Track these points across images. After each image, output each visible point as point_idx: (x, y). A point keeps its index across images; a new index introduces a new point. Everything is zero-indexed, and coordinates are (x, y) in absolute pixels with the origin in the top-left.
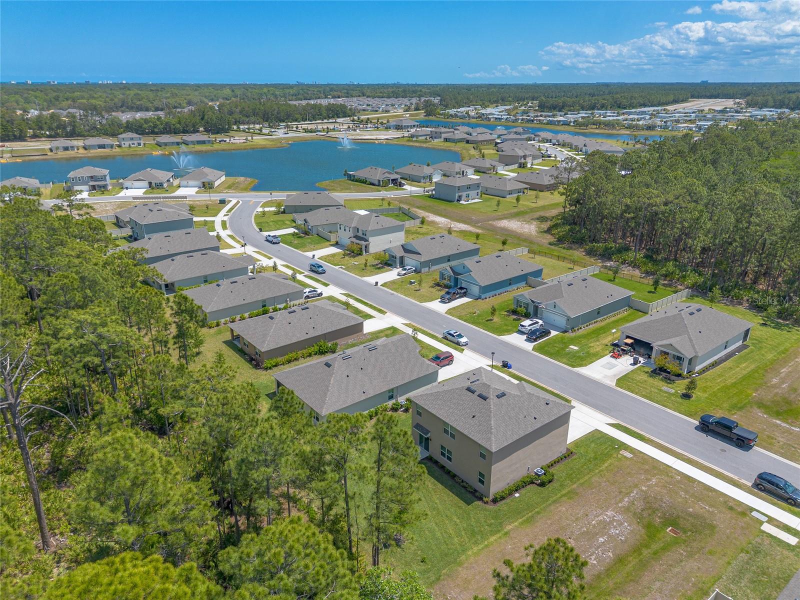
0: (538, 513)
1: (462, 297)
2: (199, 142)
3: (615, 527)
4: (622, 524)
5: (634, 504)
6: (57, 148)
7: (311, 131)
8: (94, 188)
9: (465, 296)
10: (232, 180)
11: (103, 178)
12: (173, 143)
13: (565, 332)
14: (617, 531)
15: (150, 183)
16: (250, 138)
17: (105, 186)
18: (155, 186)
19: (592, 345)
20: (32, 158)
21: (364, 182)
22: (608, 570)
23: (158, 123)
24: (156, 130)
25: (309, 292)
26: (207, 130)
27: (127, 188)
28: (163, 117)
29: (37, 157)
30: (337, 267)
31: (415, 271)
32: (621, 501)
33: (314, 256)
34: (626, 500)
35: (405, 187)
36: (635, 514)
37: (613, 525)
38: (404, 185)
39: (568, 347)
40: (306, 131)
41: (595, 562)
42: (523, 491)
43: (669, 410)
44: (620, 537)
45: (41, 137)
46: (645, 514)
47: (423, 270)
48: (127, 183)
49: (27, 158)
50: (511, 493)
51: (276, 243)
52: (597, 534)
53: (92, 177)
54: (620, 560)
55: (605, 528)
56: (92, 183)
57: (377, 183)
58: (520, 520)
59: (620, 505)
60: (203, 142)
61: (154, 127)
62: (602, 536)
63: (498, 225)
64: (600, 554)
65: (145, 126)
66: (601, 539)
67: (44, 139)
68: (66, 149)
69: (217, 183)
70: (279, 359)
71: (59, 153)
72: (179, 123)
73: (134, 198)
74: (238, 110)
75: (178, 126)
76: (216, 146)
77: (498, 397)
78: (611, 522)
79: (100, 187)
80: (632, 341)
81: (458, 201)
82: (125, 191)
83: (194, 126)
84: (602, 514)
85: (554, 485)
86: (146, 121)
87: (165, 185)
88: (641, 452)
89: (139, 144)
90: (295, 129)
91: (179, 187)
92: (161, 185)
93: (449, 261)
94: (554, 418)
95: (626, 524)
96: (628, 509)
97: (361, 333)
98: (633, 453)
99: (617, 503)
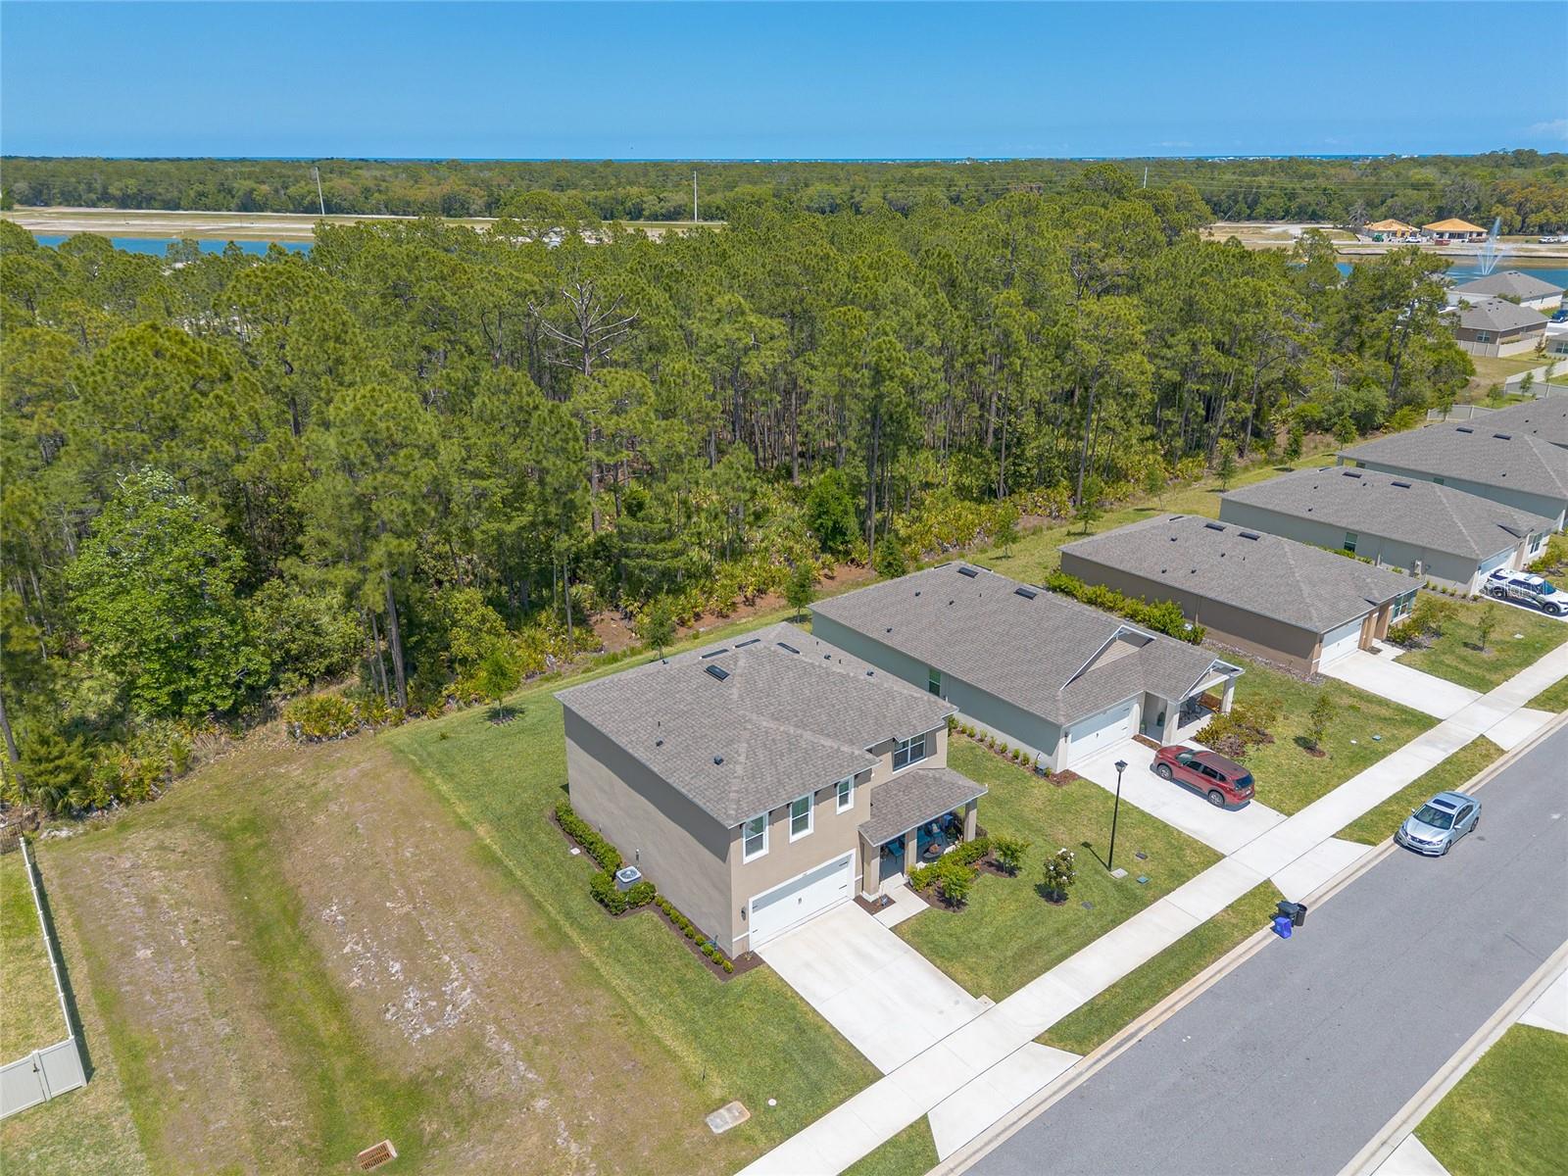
3: (424, 1002)
4: (431, 1022)
5: (491, 1065)
14: (410, 1005)
22: (323, 975)
32: (505, 1033)
34: (506, 1047)
36: (461, 1066)
37: (431, 998)
41: (347, 950)
42: (586, 859)
44: (393, 1010)
46: (458, 1096)
52: (412, 959)
54: (337, 1003)
55: (424, 979)
59: (491, 1029)
62: (403, 970)
64: (361, 962)
66: (396, 967)
78: (439, 995)
84: (467, 976)
94: (670, 781)
95: (429, 1031)
96: (477, 1047)
97: (1302, 661)
98: (733, 1136)
99: (497, 1021)
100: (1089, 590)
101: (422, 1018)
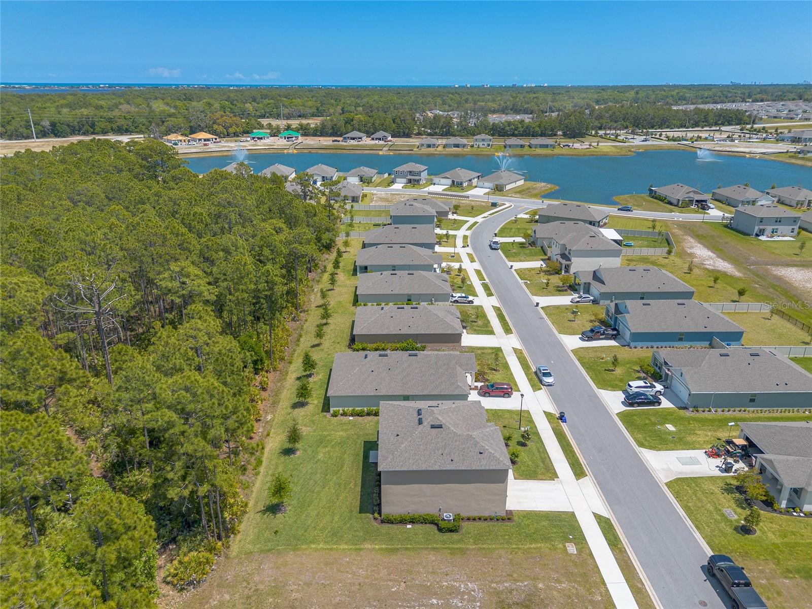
0: (407, 549)
1: (610, 339)
2: (542, 146)
3: (462, 599)
4: (474, 601)
5: (511, 593)
6: (423, 145)
7: (674, 140)
8: (410, 181)
9: (614, 339)
10: (529, 184)
11: (419, 174)
12: (517, 146)
13: (685, 408)
14: (460, 604)
15: (453, 182)
16: (595, 144)
17: (418, 181)
18: (456, 185)
19: (699, 432)
20: (401, 152)
21: (662, 199)
23: (520, 126)
24: (516, 132)
25: (459, 297)
26: (565, 135)
27: (434, 184)
28: (527, 121)
29: (405, 152)
30: (521, 281)
31: (593, 301)
32: (499, 582)
33: (512, 266)
34: (506, 584)
35: (710, 211)
36: (502, 601)
37: (462, 597)
38: (709, 208)
39: (663, 424)
40: (668, 139)
42: (417, 526)
43: (697, 535)
45: (423, 135)
47: (602, 302)
48: (436, 180)
49: (398, 152)
50: (403, 521)
51: (495, 249)
52: (435, 594)
53: (410, 172)
55: (450, 595)
56: (409, 177)
57: (675, 202)
58: (384, 546)
59: (494, 585)
60: (546, 146)
61: (515, 130)
62: (438, 599)
63: (775, 273)
65: (507, 128)
66: (435, 601)
67: (424, 137)
68: (429, 146)
69: (508, 187)
70: (370, 346)
71: (423, 150)
72: (539, 127)
73: (429, 193)
74: (608, 115)
75: (537, 129)
76: (557, 151)
77: (433, 427)
78: (463, 593)
79: (415, 180)
80: (745, 443)
81: (757, 235)
82: (432, 186)
83: (552, 130)
84: (463, 582)
85: (455, 536)
86: (509, 123)
87: (465, 185)
88: (591, 555)
89: (489, 145)
90: (658, 136)
91: (476, 187)
92: (461, 184)
93: (642, 298)
94: (474, 468)
95: (478, 604)
96: (498, 593)
97: (458, 344)
98: (580, 551)
99: (492, 582)
100: (374, 346)
101: (470, 603)
